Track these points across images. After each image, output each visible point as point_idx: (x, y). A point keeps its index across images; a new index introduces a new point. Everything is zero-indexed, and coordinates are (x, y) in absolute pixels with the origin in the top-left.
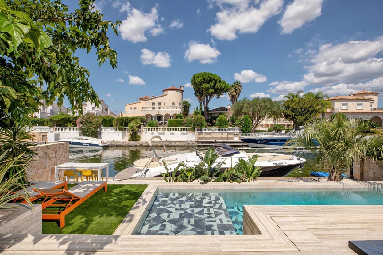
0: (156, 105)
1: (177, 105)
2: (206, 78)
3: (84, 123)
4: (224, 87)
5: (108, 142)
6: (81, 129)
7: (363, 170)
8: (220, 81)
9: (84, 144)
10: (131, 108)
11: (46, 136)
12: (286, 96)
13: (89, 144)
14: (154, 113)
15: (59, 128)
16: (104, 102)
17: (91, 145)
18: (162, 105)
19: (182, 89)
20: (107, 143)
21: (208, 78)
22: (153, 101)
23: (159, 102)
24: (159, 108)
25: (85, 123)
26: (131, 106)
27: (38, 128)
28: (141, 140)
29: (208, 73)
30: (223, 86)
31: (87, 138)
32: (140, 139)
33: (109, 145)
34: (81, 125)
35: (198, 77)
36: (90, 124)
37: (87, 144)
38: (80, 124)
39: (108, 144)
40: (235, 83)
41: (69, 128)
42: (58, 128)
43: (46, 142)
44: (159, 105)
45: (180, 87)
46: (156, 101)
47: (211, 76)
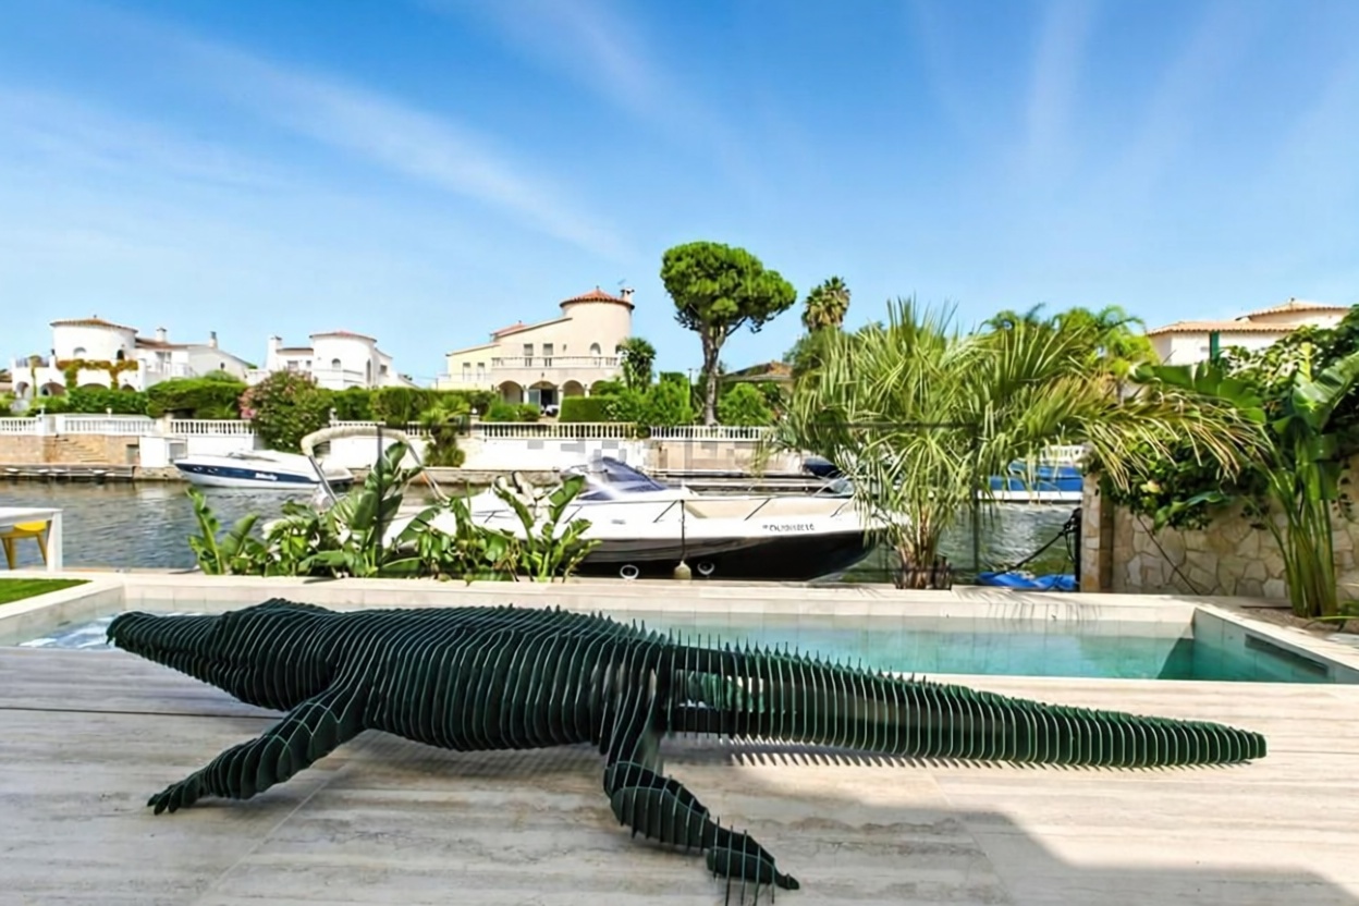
0: (538, 351)
1: (608, 351)
2: (705, 260)
3: (265, 404)
4: (771, 293)
5: (351, 469)
6: (256, 424)
7: (1111, 558)
8: (758, 273)
9: (258, 475)
10: (467, 365)
11: (137, 446)
12: (986, 322)
13: (275, 474)
14: (526, 379)
15: (185, 421)
16: (376, 345)
17: (281, 477)
18: (557, 351)
19: (628, 299)
20: (342, 474)
21: (712, 260)
22: (527, 338)
23: (548, 342)
24: (548, 361)
25: (269, 406)
26: (467, 358)
27: (110, 422)
28: (464, 466)
29: (714, 244)
30: (770, 288)
31: (272, 454)
32: (462, 461)
33: (352, 479)
34: (253, 412)
35: (679, 259)
36: (285, 410)
37: (267, 473)
38: (252, 408)
39: (348, 475)
40: (827, 282)
41: (218, 422)
42: (179, 421)
43: (134, 468)
44: (548, 351)
45: (623, 291)
46: (537, 338)
47: (722, 255)
